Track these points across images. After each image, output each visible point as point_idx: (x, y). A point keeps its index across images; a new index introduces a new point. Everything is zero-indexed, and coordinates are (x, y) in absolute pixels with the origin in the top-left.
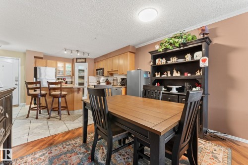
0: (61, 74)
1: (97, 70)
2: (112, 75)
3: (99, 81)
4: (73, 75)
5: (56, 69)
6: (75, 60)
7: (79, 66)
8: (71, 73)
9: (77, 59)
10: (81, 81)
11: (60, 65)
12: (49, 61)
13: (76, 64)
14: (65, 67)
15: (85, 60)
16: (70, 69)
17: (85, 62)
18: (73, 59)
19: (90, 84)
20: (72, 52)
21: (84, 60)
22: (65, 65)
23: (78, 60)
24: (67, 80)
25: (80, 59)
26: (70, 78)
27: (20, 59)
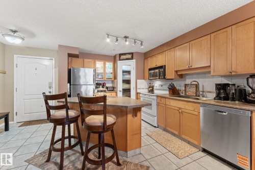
0: (100, 77)
1: (150, 70)
2: (181, 76)
3: (153, 87)
4: (115, 78)
5: (95, 71)
6: (118, 57)
7: (123, 66)
8: (112, 76)
9: (121, 55)
10: (126, 86)
11: (99, 65)
12: (86, 60)
13: (119, 62)
14: (105, 67)
15: (132, 56)
16: (111, 71)
17: (132, 58)
18: (115, 57)
19: (138, 91)
20: (117, 40)
21: (130, 56)
22: (105, 64)
23: (122, 57)
24: (107, 85)
25: (125, 54)
26: (111, 82)
27: (54, 59)
